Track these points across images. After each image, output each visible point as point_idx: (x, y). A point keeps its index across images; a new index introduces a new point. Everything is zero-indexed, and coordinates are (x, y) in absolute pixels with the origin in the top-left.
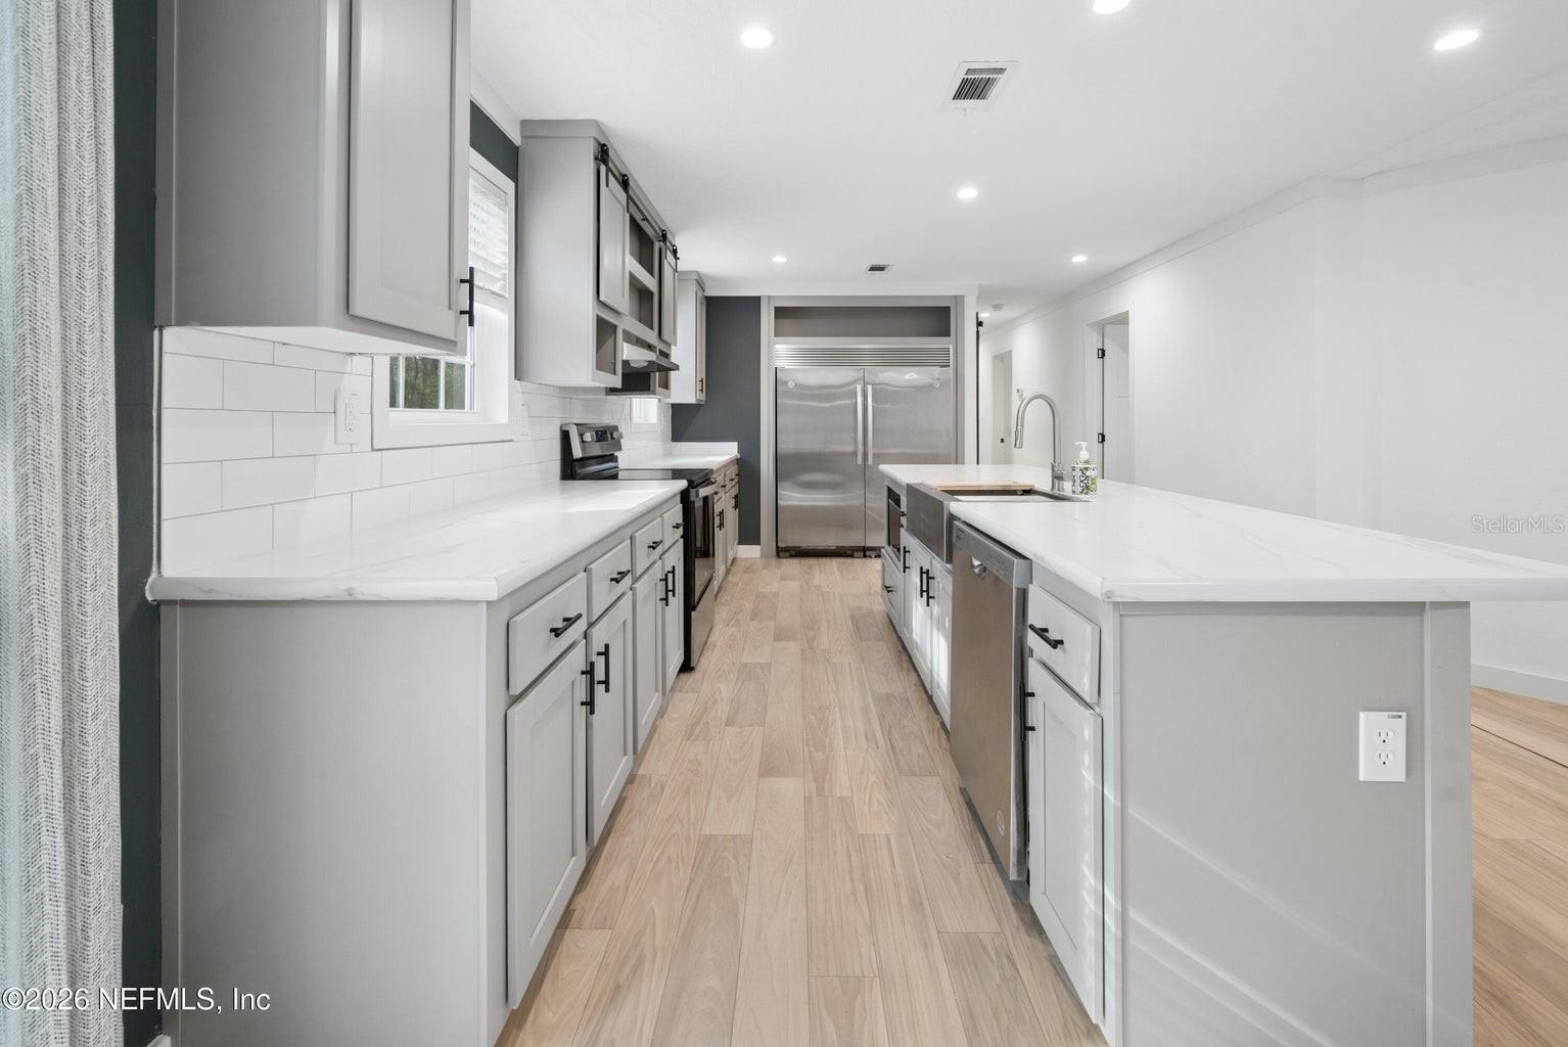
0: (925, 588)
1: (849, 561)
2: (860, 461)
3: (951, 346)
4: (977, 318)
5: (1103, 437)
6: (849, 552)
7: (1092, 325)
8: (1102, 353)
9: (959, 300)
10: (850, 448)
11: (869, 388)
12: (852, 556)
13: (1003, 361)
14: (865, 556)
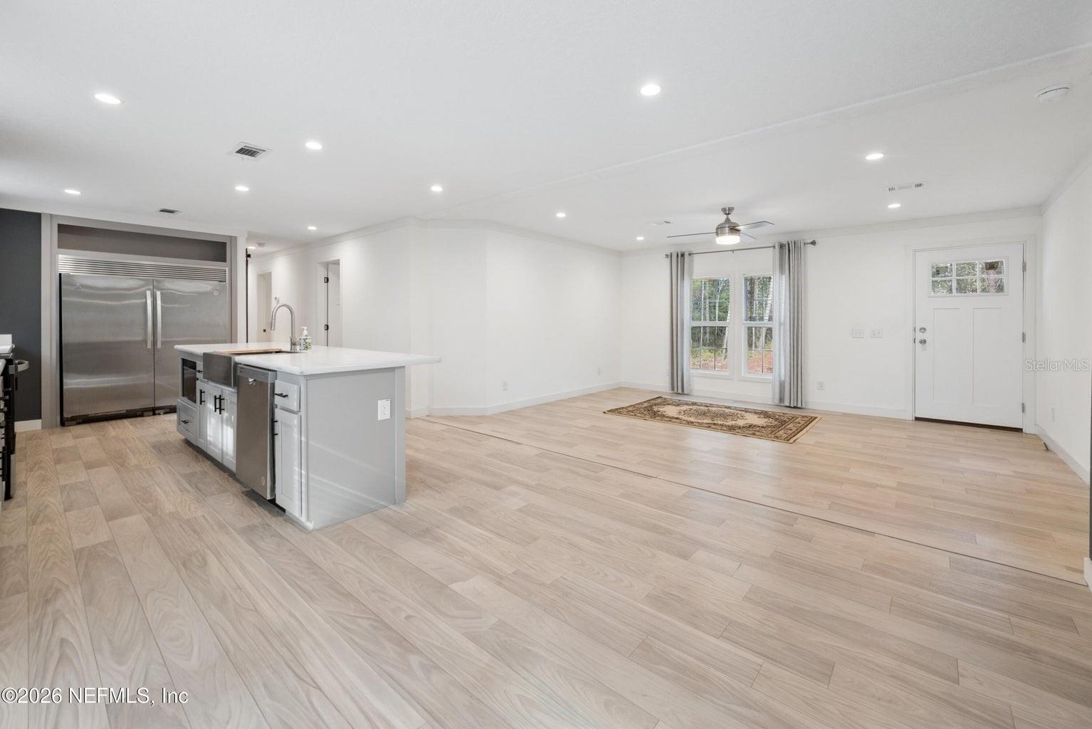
0: (218, 406)
1: (139, 419)
2: (149, 346)
3: (227, 269)
4: (247, 252)
5: (328, 326)
6: (138, 414)
7: (320, 263)
8: (327, 280)
9: (233, 239)
10: (139, 338)
11: (158, 293)
12: (142, 416)
13: (265, 279)
14: (154, 414)
